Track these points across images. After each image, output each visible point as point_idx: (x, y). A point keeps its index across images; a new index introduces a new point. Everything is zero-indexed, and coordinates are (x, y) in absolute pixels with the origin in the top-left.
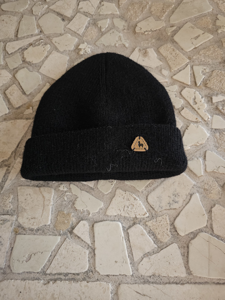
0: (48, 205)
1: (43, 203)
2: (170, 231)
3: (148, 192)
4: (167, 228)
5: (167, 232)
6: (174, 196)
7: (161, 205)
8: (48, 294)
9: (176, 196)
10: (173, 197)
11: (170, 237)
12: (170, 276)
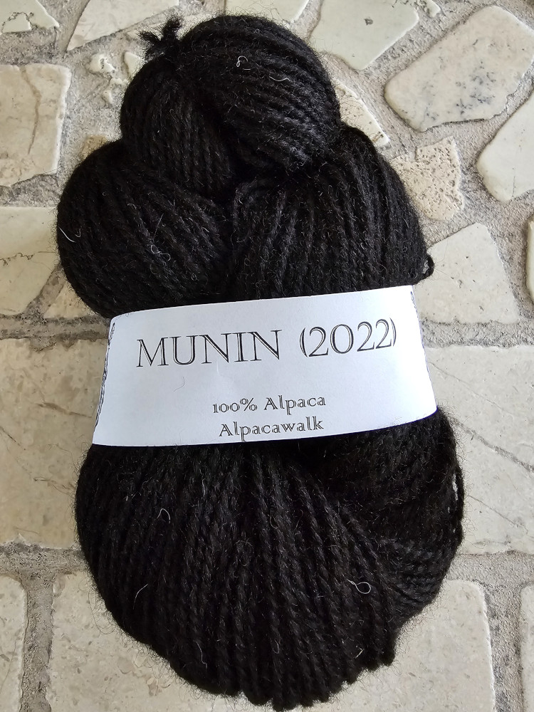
0: (51, 117)
1: (33, 111)
2: (463, 189)
3: (388, 74)
4: (451, 178)
5: (452, 192)
6: (478, 80)
7: (432, 110)
8: (50, 378)
9: (485, 82)
10: (471, 86)
11: (463, 207)
12: (463, 322)
